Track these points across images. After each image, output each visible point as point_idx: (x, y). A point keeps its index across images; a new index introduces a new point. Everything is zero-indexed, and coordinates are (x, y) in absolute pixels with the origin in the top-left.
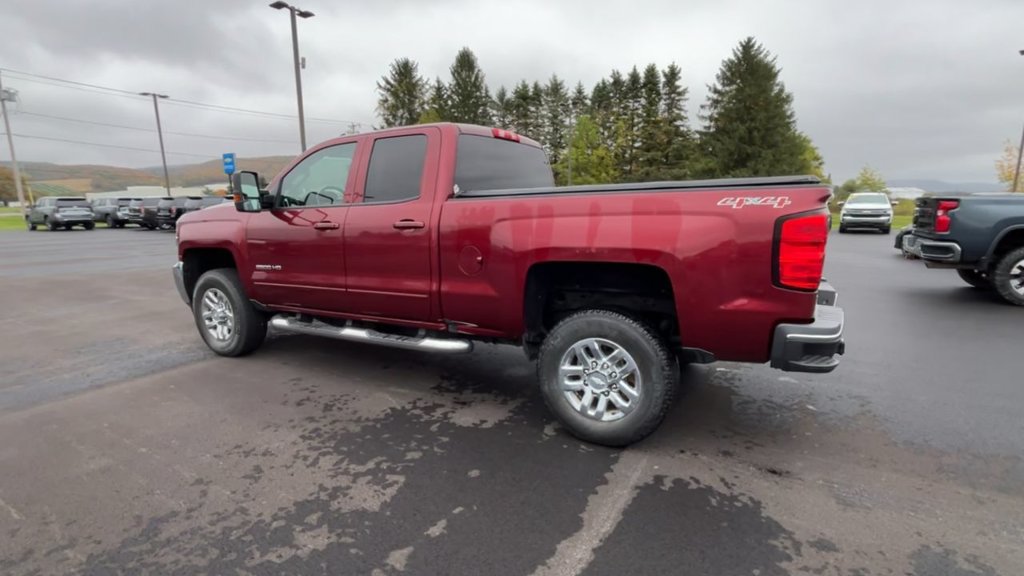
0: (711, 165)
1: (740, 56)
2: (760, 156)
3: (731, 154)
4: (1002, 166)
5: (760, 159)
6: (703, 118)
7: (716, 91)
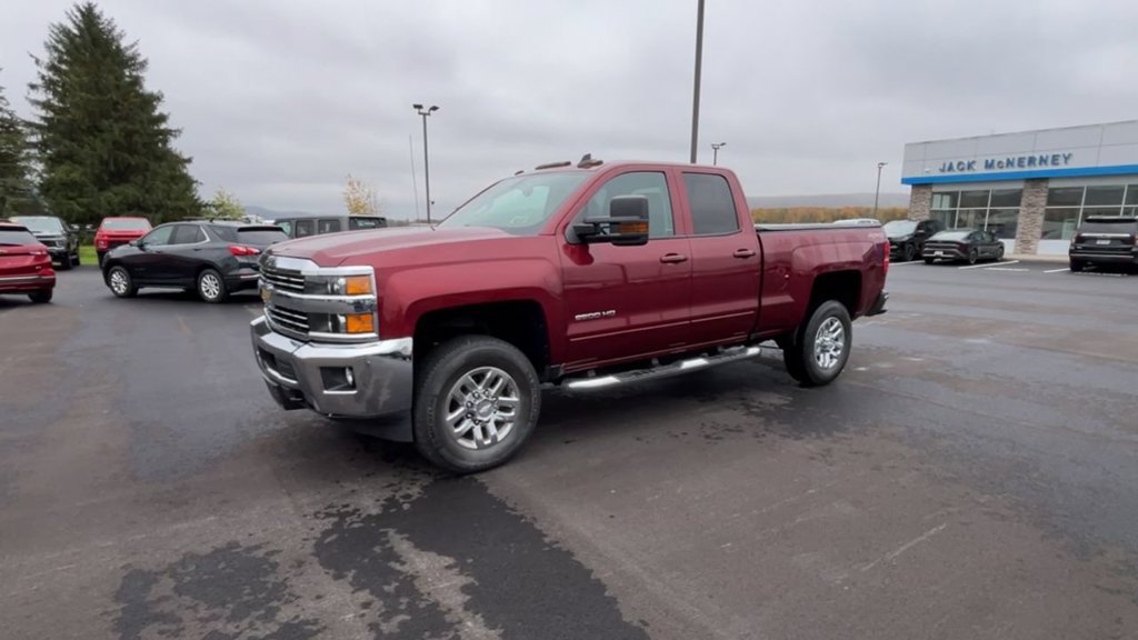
0: (75, 176)
1: (82, 25)
2: (147, 170)
3: (105, 163)
4: (349, 198)
5: (148, 174)
6: (36, 103)
7: (52, 68)
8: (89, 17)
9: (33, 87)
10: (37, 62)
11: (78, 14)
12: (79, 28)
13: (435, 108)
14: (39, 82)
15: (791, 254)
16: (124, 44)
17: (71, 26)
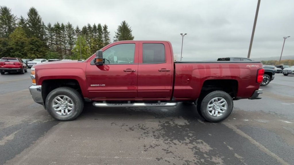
7: (117, 34)
8: (124, 23)
9: (114, 37)
10: (116, 33)
11: (122, 23)
12: (122, 26)
13: (186, 34)
14: (116, 36)
15: (192, 71)
16: (129, 28)
17: (121, 25)
